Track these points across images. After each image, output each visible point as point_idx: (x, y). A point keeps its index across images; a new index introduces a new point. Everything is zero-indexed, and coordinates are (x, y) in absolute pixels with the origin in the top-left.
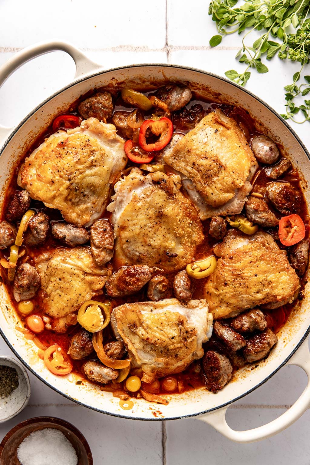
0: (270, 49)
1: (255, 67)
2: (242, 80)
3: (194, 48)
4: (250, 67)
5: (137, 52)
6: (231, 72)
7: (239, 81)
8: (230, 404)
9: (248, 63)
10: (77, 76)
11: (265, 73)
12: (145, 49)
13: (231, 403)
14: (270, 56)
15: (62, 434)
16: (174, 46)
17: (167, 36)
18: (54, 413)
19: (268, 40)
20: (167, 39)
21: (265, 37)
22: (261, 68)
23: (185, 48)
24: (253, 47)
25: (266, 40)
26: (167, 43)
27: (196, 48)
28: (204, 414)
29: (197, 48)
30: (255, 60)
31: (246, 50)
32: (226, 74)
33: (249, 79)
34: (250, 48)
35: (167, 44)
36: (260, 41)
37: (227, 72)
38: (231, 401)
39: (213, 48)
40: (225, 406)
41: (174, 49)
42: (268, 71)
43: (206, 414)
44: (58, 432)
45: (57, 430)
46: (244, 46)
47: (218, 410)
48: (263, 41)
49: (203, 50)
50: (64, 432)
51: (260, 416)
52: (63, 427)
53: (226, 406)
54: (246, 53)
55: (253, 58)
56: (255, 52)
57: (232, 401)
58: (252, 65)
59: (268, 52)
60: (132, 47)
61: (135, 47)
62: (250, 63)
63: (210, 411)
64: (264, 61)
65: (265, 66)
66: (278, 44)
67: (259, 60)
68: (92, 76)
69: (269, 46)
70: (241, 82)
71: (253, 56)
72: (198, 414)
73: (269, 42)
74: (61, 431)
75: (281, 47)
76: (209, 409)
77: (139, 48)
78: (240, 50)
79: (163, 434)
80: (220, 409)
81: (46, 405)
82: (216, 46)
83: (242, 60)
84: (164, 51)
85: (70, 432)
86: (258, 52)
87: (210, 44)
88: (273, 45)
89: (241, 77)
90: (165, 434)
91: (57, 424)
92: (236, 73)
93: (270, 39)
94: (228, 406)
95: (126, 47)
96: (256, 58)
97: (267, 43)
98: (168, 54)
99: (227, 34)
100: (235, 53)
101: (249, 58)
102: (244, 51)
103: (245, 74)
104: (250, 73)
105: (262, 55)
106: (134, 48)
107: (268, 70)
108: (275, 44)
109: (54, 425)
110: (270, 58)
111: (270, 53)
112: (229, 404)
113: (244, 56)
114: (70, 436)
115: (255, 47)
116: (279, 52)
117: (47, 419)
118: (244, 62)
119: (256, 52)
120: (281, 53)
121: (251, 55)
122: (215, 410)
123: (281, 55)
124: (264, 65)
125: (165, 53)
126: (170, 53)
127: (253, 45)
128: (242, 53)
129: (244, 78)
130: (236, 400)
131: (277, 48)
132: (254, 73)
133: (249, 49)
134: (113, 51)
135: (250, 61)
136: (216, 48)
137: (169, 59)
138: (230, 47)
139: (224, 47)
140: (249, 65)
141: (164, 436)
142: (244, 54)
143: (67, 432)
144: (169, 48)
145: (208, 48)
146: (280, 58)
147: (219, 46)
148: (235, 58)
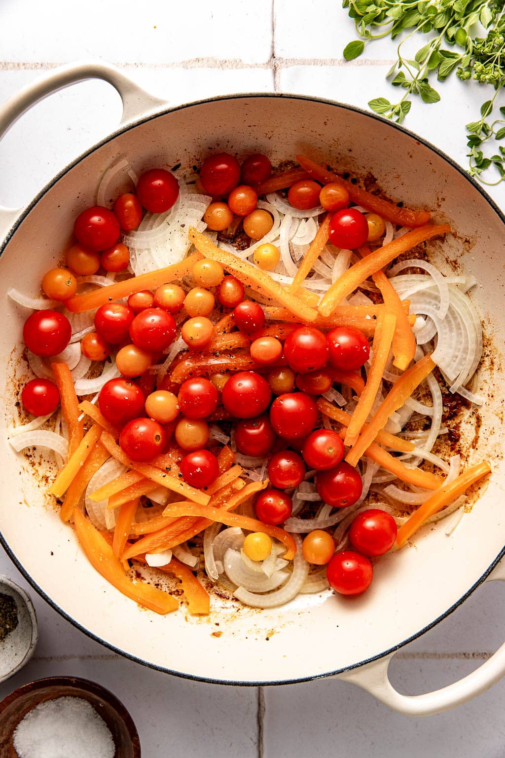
0: (444, 62)
1: (418, 93)
2: (398, 114)
3: (319, 62)
4: (410, 92)
5: (223, 69)
6: (380, 101)
7: (391, 117)
8: (395, 652)
9: (407, 86)
11: (435, 102)
12: (237, 64)
14: (443, 75)
15: (90, 706)
16: (285, 59)
17: (273, 42)
18: (76, 670)
19: (440, 49)
20: (273, 47)
21: (436, 43)
22: (429, 94)
23: (304, 62)
24: (416, 60)
25: (437, 48)
26: (273, 55)
29: (323, 63)
30: (418, 81)
31: (403, 66)
32: (370, 104)
33: (408, 112)
34: (410, 62)
35: (273, 56)
36: (427, 50)
37: (372, 101)
39: (349, 62)
40: (386, 655)
41: (284, 63)
42: (439, 100)
43: (355, 669)
44: (83, 703)
45: (82, 699)
46: (400, 58)
47: (375, 662)
48: (432, 50)
49: (333, 65)
50: (93, 703)
51: (421, 671)
52: (91, 693)
53: (388, 656)
54: (403, 69)
55: (415, 77)
56: (418, 69)
57: (399, 645)
58: (413, 89)
59: (440, 68)
60: (216, 61)
61: (220, 61)
62: (410, 86)
63: (362, 664)
64: (434, 83)
65: (435, 92)
66: (456, 54)
67: (425, 80)
68: (150, 119)
69: (442, 58)
70: (396, 118)
71: (415, 74)
72: (342, 671)
73: (442, 52)
74: (88, 701)
75: (461, 60)
76: (360, 661)
77: (227, 63)
78: (394, 64)
79: (259, 704)
80: (378, 660)
81: (64, 657)
82: (355, 57)
83: (397, 82)
84: (269, 67)
85: (102, 703)
86: (424, 69)
87: (344, 56)
88: (448, 57)
89: (396, 110)
90: (262, 704)
91: (81, 688)
92: (388, 103)
93: (444, 47)
94: (392, 655)
95: (205, 61)
96: (419, 78)
97: (439, 52)
98: (275, 72)
99: (373, 39)
100: (386, 71)
101: (409, 79)
102: (400, 66)
103: (401, 104)
104: (410, 103)
105: (430, 72)
106: (218, 62)
107: (439, 97)
108: (451, 56)
109: (77, 691)
110: (443, 79)
111: (443, 70)
112: (393, 651)
113: (401, 75)
114: (103, 709)
115: (419, 60)
116: (459, 68)
117: (64, 681)
118: (401, 86)
119: (421, 67)
120: (461, 69)
121: (412, 74)
122: (369, 662)
123: (461, 73)
124: (433, 90)
125: (270, 71)
126: (278, 71)
127: (415, 55)
128: (397, 71)
129: (399, 111)
130: (405, 644)
131: (454, 61)
132: (416, 102)
133: (409, 64)
134: (184, 67)
135: (411, 82)
136: (355, 61)
137: (276, 80)
138: (377, 61)
139: (368, 60)
140: (409, 90)
141: (261, 707)
142: (401, 72)
143: (98, 702)
144: (278, 62)
145: (342, 62)
146: (460, 78)
147: (359, 58)
148: (385, 78)
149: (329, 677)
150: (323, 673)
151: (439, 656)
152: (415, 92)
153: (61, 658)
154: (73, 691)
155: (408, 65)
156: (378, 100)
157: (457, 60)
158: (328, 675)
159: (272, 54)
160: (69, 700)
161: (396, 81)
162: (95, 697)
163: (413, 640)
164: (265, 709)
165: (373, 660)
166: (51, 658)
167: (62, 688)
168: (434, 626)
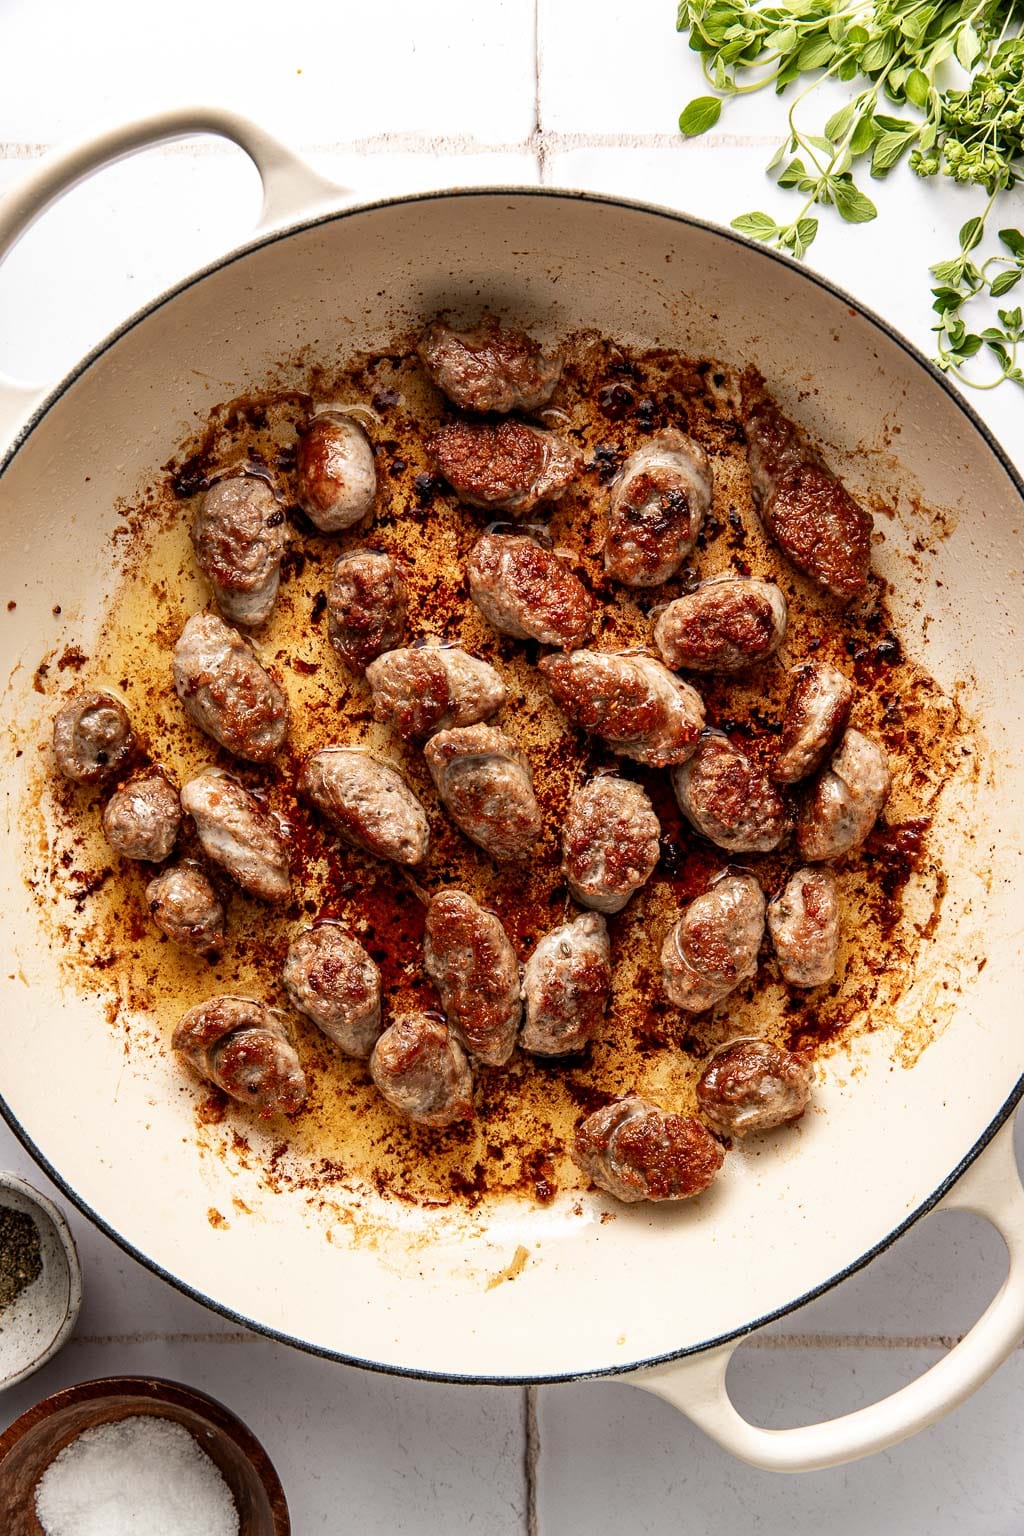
0: (883, 140)
1: (833, 203)
2: (792, 242)
3: (629, 142)
4: (816, 201)
5: (437, 155)
6: (755, 219)
8: (744, 1337)
9: (808, 189)
11: (866, 221)
12: (465, 144)
13: (746, 1333)
14: (882, 165)
15: (188, 1437)
16: (561, 134)
17: (537, 101)
18: (158, 1364)
19: (874, 114)
20: (537, 111)
21: (866, 101)
22: (854, 204)
23: (599, 142)
24: (826, 135)
25: (869, 112)
26: (538, 126)
27: (634, 139)
28: (656, 1368)
29: (638, 142)
30: (831, 177)
31: (799, 147)
32: (736, 225)
33: (811, 241)
34: (814, 140)
35: (538, 129)
36: (848, 117)
37: (738, 219)
38: (745, 1327)
39: (691, 141)
40: (725, 1342)
41: (560, 144)
42: (875, 216)
43: (661, 1366)
44: (173, 1430)
45: (171, 1421)
46: (794, 132)
47: (703, 1354)
48: (858, 115)
49: (659, 146)
50: (194, 1431)
51: (854, 1372)
52: (189, 1411)
53: (728, 1344)
54: (800, 154)
55: (825, 171)
56: (832, 154)
57: (750, 1325)
58: (821, 194)
59: (876, 153)
60: (423, 140)
61: (430, 140)
62: (815, 188)
63: (675, 1356)
64: (863, 181)
65: (867, 200)
66: (908, 124)
67: (846, 177)
69: (878, 132)
71: (825, 164)
72: (634, 1368)
73: (879, 118)
74: (184, 1425)
75: (918, 135)
76: (672, 1351)
77: (445, 143)
78: (782, 144)
79: (528, 1436)
80: (707, 1351)
81: (135, 1338)
82: (702, 133)
83: (789, 180)
84: (529, 152)
85: (212, 1430)
86: (843, 153)
87: (681, 127)
88: (891, 130)
89: (787, 237)
90: (533, 1435)
91: (170, 1401)
92: (770, 223)
93: (884, 108)
94: (738, 1341)
95: (401, 140)
96: (834, 171)
97: (872, 120)
98: (541, 160)
99: (738, 94)
100: (767, 159)
101: (812, 173)
102: (794, 148)
103: (798, 225)
104: (817, 223)
105: (856, 159)
106: (427, 141)
107: (875, 210)
108: (898, 126)
109: (161, 1406)
110: (882, 173)
111: (881, 156)
112: (740, 1335)
113: (796, 166)
114: (214, 1441)
115: (833, 137)
116: (914, 152)
117: (135, 1386)
118: (796, 187)
119: (836, 149)
120: (919, 154)
121: (818, 164)
122: (691, 1354)
123: (918, 163)
124: (862, 197)
125: (531, 158)
126: (548, 158)
127: (824, 127)
128: (789, 158)
129: (794, 240)
130: (764, 1324)
131: (904, 137)
132: (828, 220)
133: (813, 144)
134: (358, 151)
135: (816, 181)
136: (702, 138)
137: (544, 177)
138: (748, 138)
139: (730, 137)
140: (814, 197)
141: (532, 1441)
142: (796, 159)
143: (203, 1428)
144: (547, 140)
145: (676, 141)
146: (917, 172)
147: (711, 132)
148: (764, 171)
152: (828, 200)
153: (129, 1338)
154: (152, 1404)
155: (810, 146)
156: (750, 217)
157: (909, 135)
159: (535, 125)
160: (145, 1424)
161: (787, 179)
162: (198, 1418)
164: (538, 1444)
165: (698, 1351)
166: (110, 1339)
167: (130, 1399)
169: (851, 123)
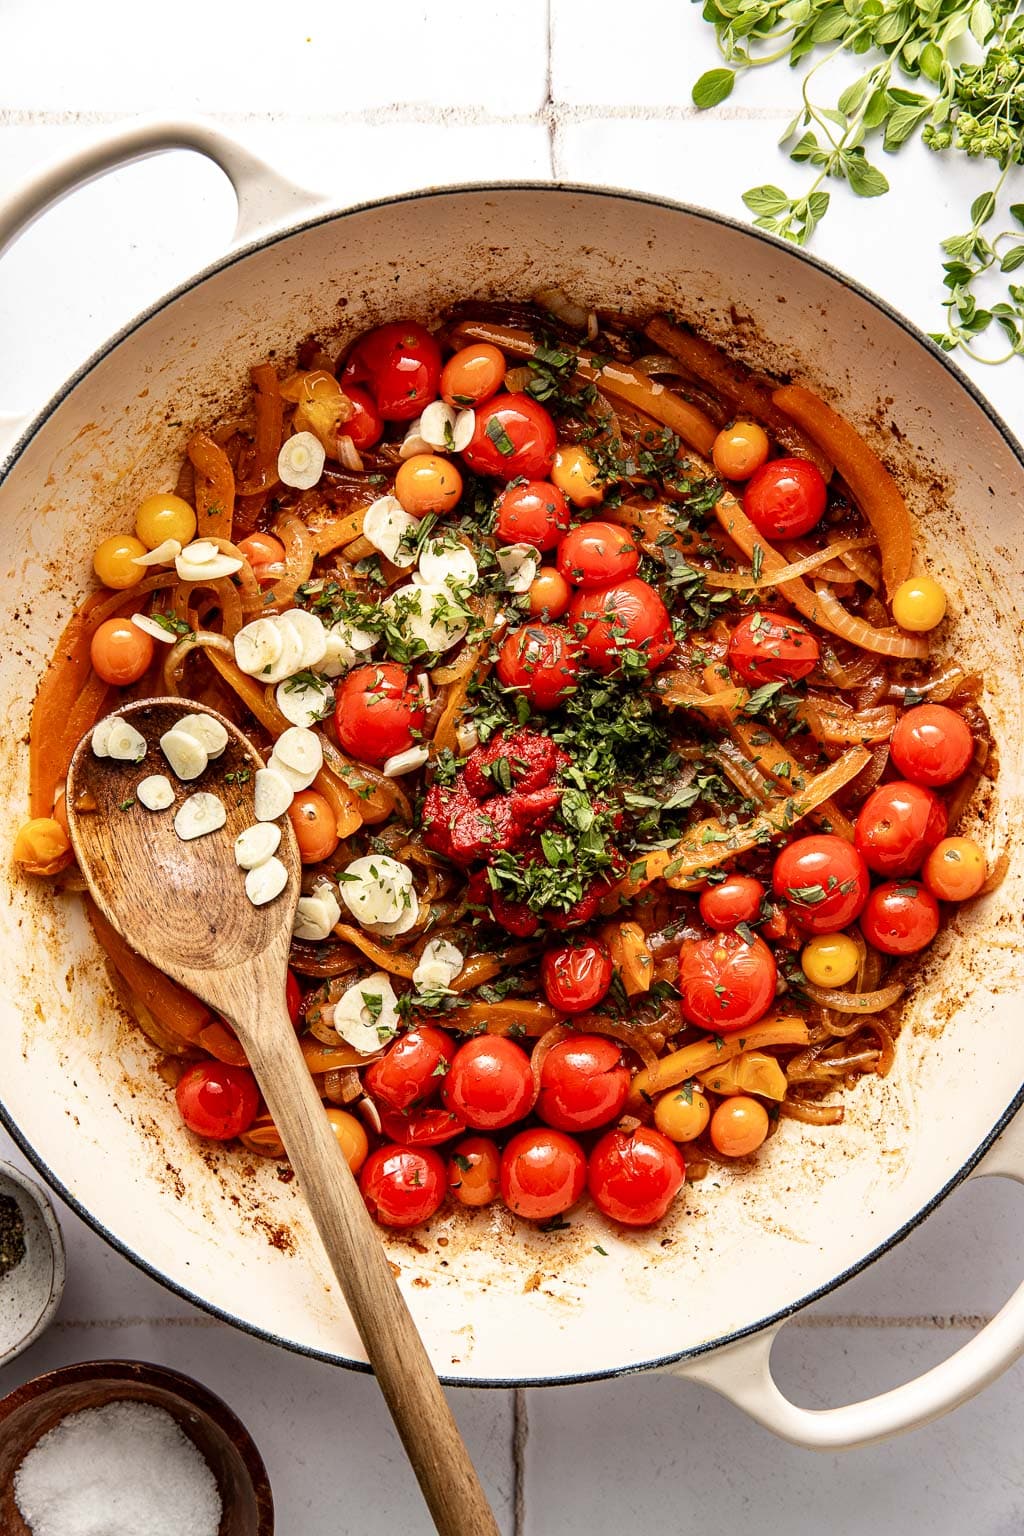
0: (896, 114)
1: (844, 176)
2: (802, 218)
3: (642, 113)
4: (828, 174)
5: (446, 128)
6: (766, 193)
7: (789, 224)
8: (785, 1320)
9: (820, 163)
10: (241, 231)
11: (878, 195)
12: (476, 115)
13: (787, 1316)
14: (895, 139)
15: (171, 1422)
16: (572, 105)
17: (549, 72)
18: (141, 1347)
19: (889, 86)
20: (549, 82)
21: (880, 74)
22: (866, 178)
23: (611, 113)
24: (840, 109)
25: (882, 86)
26: (550, 97)
27: (646, 111)
28: (699, 1357)
29: (651, 114)
30: (844, 151)
31: (813, 120)
32: (748, 198)
33: (823, 215)
34: (827, 113)
35: (549, 99)
36: (862, 89)
37: (751, 192)
38: (787, 1309)
39: (704, 112)
40: (765, 1327)
41: (572, 114)
42: (887, 191)
43: (704, 1355)
44: (156, 1416)
45: (155, 1406)
46: (807, 105)
47: (744, 1340)
48: (872, 87)
49: (670, 118)
50: (179, 1416)
51: (845, 1352)
52: (173, 1395)
53: (771, 1327)
54: (813, 127)
55: (838, 144)
56: (845, 127)
57: (792, 1307)
58: (833, 167)
59: (889, 127)
60: (433, 111)
61: (441, 109)
62: (827, 161)
63: (717, 1344)
64: (876, 155)
65: (878, 173)
66: (922, 98)
67: (859, 151)
68: (294, 232)
69: (893, 106)
70: (797, 227)
71: (837, 137)
72: (676, 1359)
73: (894, 92)
74: (167, 1410)
75: (931, 109)
76: (713, 1339)
77: (456, 114)
78: (794, 118)
80: (750, 1336)
81: (119, 1323)
82: (716, 104)
83: (801, 153)
84: (540, 122)
85: (197, 1414)
86: (856, 126)
87: (695, 99)
88: (905, 103)
89: (798, 211)
91: (152, 1384)
92: (781, 196)
93: (897, 81)
94: (779, 1325)
95: (410, 111)
96: (846, 145)
97: (886, 93)
98: (552, 131)
99: (752, 66)
100: (780, 133)
101: (825, 147)
102: (807, 121)
103: (810, 199)
104: (828, 197)
105: (869, 134)
106: (437, 110)
107: (887, 184)
108: (912, 101)
109: (143, 1390)
110: (894, 147)
111: (894, 129)
112: (781, 1318)
113: (809, 139)
114: (198, 1426)
115: (846, 110)
116: (927, 126)
117: (119, 1370)
118: (809, 159)
119: (849, 123)
120: (932, 128)
121: (831, 137)
122: (731, 1341)
123: (931, 136)
124: (874, 170)
125: (543, 130)
126: (559, 130)
127: (838, 100)
128: (802, 131)
129: (806, 213)
130: (805, 1305)
131: (918, 111)
132: (840, 194)
133: (825, 115)
134: (367, 120)
135: (828, 154)
136: (715, 111)
137: (555, 148)
138: (761, 111)
139: (743, 109)
140: (826, 170)
141: (520, 1424)
142: (809, 133)
143: (187, 1413)
144: (558, 112)
145: (688, 113)
146: (929, 145)
147: (723, 105)
148: (776, 145)
149: (651, 1372)
150: (638, 1363)
151: (883, 1322)
152: (839, 174)
153: (112, 1322)
154: (137, 1389)
155: (823, 119)
156: (762, 190)
157: (923, 109)
158: (648, 1366)
159: (546, 96)
160: (128, 1409)
161: (799, 152)
162: (182, 1402)
163: (821, 1296)
164: (527, 1429)
165: (739, 1338)
166: (93, 1324)
167: (113, 1383)
168: (864, 1267)
169: (865, 96)
